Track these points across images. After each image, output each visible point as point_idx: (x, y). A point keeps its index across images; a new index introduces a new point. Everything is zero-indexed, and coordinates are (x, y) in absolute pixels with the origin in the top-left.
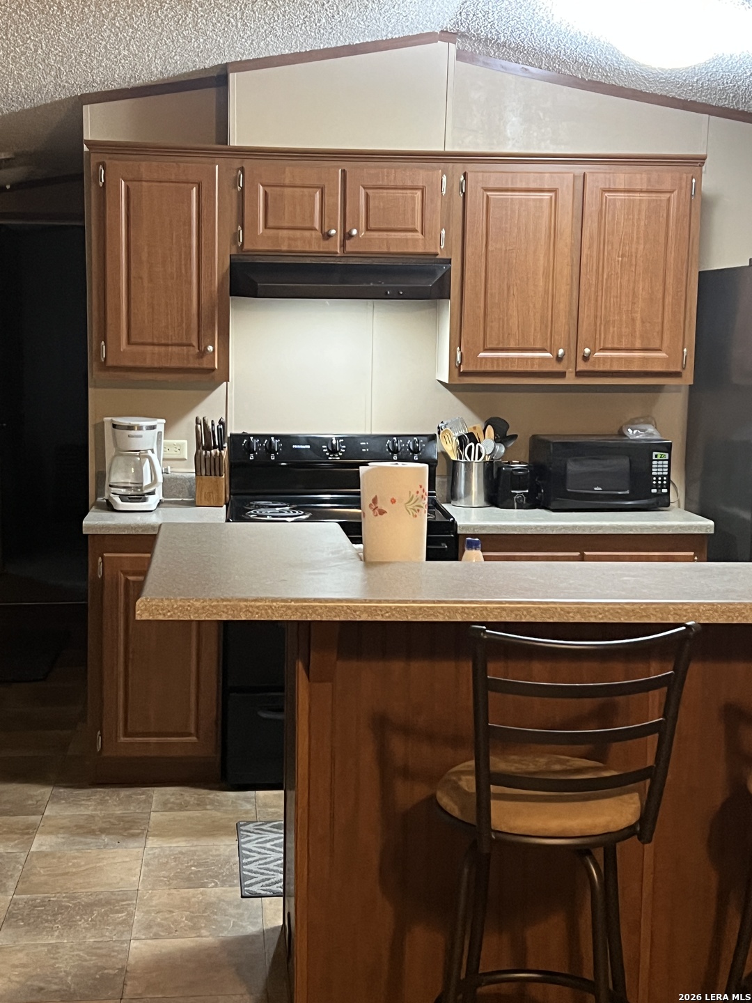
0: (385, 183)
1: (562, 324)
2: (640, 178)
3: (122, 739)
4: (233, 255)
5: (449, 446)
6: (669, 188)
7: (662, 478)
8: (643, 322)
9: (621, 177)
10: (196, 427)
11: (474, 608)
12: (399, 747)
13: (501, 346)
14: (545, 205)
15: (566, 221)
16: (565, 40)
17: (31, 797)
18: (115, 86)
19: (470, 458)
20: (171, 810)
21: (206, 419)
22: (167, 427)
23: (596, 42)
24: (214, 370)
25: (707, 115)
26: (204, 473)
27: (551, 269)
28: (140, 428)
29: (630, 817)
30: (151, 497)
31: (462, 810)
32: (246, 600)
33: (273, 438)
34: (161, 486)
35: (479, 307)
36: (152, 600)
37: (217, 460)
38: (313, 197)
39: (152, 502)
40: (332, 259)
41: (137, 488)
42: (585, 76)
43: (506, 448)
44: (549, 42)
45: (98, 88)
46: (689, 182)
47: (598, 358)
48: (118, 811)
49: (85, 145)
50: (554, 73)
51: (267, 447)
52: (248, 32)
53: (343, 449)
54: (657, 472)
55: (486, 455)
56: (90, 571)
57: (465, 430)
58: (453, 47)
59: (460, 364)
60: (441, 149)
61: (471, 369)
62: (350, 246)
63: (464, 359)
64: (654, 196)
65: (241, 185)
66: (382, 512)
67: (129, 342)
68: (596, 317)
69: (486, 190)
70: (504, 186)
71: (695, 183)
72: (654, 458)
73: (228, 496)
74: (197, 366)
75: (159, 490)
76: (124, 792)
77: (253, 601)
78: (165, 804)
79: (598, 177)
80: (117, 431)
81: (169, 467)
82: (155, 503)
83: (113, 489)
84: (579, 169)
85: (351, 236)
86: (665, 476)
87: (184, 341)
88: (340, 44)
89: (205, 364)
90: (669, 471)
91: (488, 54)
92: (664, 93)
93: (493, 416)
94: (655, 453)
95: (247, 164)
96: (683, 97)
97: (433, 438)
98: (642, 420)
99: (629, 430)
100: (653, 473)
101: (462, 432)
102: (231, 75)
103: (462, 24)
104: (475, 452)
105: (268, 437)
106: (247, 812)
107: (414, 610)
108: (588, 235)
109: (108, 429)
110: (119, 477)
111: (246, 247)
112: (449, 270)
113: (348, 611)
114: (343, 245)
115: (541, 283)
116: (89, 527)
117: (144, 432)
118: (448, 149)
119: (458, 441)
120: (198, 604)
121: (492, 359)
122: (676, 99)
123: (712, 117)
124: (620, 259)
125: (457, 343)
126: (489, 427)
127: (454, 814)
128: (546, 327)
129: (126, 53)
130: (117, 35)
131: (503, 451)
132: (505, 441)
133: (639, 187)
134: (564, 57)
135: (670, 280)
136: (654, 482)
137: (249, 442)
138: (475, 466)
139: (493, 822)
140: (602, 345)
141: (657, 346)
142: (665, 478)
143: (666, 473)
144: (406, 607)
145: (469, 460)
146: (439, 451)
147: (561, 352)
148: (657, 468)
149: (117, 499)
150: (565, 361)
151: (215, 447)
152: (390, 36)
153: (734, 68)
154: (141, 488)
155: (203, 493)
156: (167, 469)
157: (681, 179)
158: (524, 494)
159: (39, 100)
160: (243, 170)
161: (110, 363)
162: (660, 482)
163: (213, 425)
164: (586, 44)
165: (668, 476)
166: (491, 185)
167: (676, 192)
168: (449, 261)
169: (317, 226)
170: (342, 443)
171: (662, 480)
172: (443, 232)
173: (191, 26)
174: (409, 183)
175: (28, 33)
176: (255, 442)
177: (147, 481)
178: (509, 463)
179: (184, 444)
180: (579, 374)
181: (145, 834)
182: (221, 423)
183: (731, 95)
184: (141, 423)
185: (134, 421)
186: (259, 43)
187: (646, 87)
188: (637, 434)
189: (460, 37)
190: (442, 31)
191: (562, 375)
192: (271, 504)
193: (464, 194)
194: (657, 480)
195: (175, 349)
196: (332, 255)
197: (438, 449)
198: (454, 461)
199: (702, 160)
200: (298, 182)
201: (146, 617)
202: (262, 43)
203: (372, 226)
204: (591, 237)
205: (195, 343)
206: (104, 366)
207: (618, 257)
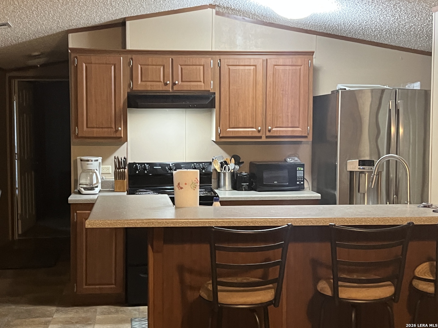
0: (189, 63)
1: (260, 118)
2: (288, 60)
3: (85, 287)
4: (129, 92)
5: (216, 166)
6: (300, 64)
7: (301, 178)
8: (292, 117)
9: (281, 60)
10: (115, 160)
11: (213, 221)
12: (188, 278)
13: (236, 127)
14: (252, 72)
15: (260, 78)
16: (257, 8)
17: (48, 311)
18: (81, 26)
19: (225, 171)
20: (104, 314)
21: (119, 157)
22: (103, 160)
23: (268, 8)
24: (122, 137)
25: (316, 35)
26: (118, 179)
27: (255, 96)
28: (92, 161)
29: (270, 297)
30: (96, 188)
31: (208, 296)
32: (127, 220)
33: (146, 164)
34: (100, 184)
35: (227, 111)
36: (92, 221)
37: (123, 173)
38: (160, 69)
39: (97, 190)
40: (168, 93)
41: (91, 185)
42: (267, 21)
43: (240, 167)
44: (250, 8)
45: (74, 27)
46: (308, 62)
47: (274, 131)
48: (83, 315)
49: (69, 50)
50: (255, 20)
51: (144, 167)
52: (132, 7)
53: (174, 168)
54: (299, 175)
55: (231, 170)
56: (71, 218)
57: (223, 160)
58: (214, 11)
59: (220, 133)
60: (210, 50)
61: (225, 135)
62: (175, 88)
63: (221, 132)
64: (294, 67)
65: (131, 65)
66: (182, 188)
67: (87, 127)
68: (273, 115)
69: (228, 65)
70: (235, 64)
71: (310, 62)
72: (297, 170)
73: (128, 188)
74: (115, 136)
75: (100, 186)
76: (85, 308)
77: (129, 220)
78: (102, 312)
79: (272, 60)
80: (83, 162)
81: (104, 177)
82: (98, 191)
83: (81, 186)
84: (265, 57)
85: (175, 84)
86: (302, 177)
87: (110, 126)
88: (169, 10)
89: (118, 135)
90: (304, 175)
91: (229, 13)
92: (298, 27)
93: (234, 154)
94: (298, 168)
95: (134, 57)
96: (306, 28)
97: (210, 163)
98: (293, 155)
99: (288, 159)
100: (297, 176)
101: (222, 161)
102: (127, 22)
103: (217, 2)
104: (227, 168)
105: (144, 164)
106: (135, 314)
107: (190, 223)
108: (269, 83)
109: (79, 161)
110: (83, 181)
111: (134, 89)
112: (215, 97)
113: (166, 223)
114: (172, 88)
115: (251, 102)
116: (71, 200)
117: (93, 162)
118: (213, 50)
119: (220, 164)
120: (109, 222)
121: (233, 131)
122: (303, 29)
123: (318, 36)
124: (282, 92)
125: (219, 125)
126: (233, 159)
127: (206, 299)
128: (254, 118)
129: (85, 15)
130: (81, 9)
131: (238, 168)
132: (239, 164)
133: (288, 64)
134: (258, 14)
135: (302, 100)
136: (298, 180)
137: (136, 166)
138: (227, 174)
139: (219, 300)
140: (276, 125)
141: (298, 126)
142: (302, 178)
143: (303, 176)
144: (187, 221)
145: (225, 172)
146: (213, 169)
147: (259, 128)
148: (299, 174)
149: (82, 189)
150: (261, 132)
151: (122, 168)
152: (189, 7)
153: (322, 18)
154: (92, 185)
155: (118, 187)
156: (103, 177)
157: (305, 60)
158: (247, 185)
159: (50, 33)
160: (132, 59)
161: (79, 135)
162: (300, 179)
163: (121, 159)
164: (265, 9)
165: (304, 177)
166: (230, 64)
167: (303, 66)
168: (215, 93)
169: (162, 80)
170: (174, 166)
171: (301, 179)
172: (212, 82)
173: (109, 5)
174: (198, 64)
175: (46, 8)
176: (138, 166)
177: (95, 182)
178: (241, 173)
179: (110, 167)
180: (267, 137)
181: (94, 323)
182: (124, 158)
183: (324, 28)
184: (92, 159)
185: (90, 158)
186: (137, 10)
187: (291, 25)
188: (291, 160)
189: (217, 7)
190: (210, 4)
191: (260, 137)
192: (145, 190)
193: (220, 67)
194: (299, 179)
195: (106, 130)
196: (168, 91)
197: (212, 168)
198: (219, 172)
199: (312, 53)
200: (154, 63)
201: (89, 227)
202: (138, 10)
203: (183, 80)
204: (270, 84)
205: (114, 127)
206: (77, 137)
207: (281, 91)
